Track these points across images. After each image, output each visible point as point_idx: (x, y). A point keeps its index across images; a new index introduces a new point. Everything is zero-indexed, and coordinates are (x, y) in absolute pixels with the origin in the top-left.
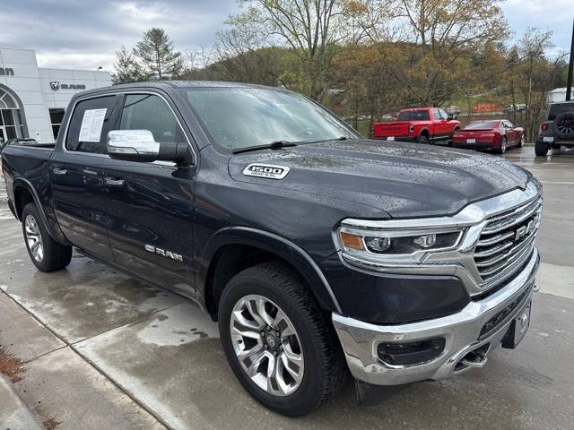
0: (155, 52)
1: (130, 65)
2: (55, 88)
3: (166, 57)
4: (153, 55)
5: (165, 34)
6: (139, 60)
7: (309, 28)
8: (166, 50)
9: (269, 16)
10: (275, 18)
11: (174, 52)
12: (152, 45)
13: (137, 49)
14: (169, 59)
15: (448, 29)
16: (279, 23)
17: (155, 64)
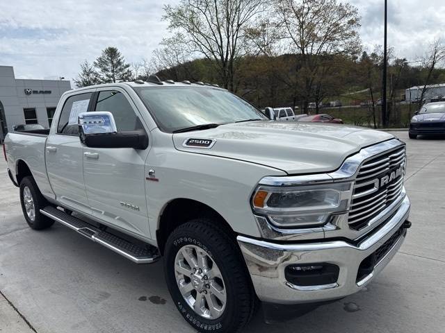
0: (110, 64)
1: (91, 75)
2: (28, 93)
3: (119, 67)
4: (109, 66)
5: (118, 52)
6: (98, 70)
7: (222, 47)
8: (119, 63)
9: (192, 38)
10: (196, 40)
11: (125, 64)
12: (108, 59)
13: (97, 62)
14: (121, 70)
15: (321, 47)
16: (199, 43)
17: (111, 74)
